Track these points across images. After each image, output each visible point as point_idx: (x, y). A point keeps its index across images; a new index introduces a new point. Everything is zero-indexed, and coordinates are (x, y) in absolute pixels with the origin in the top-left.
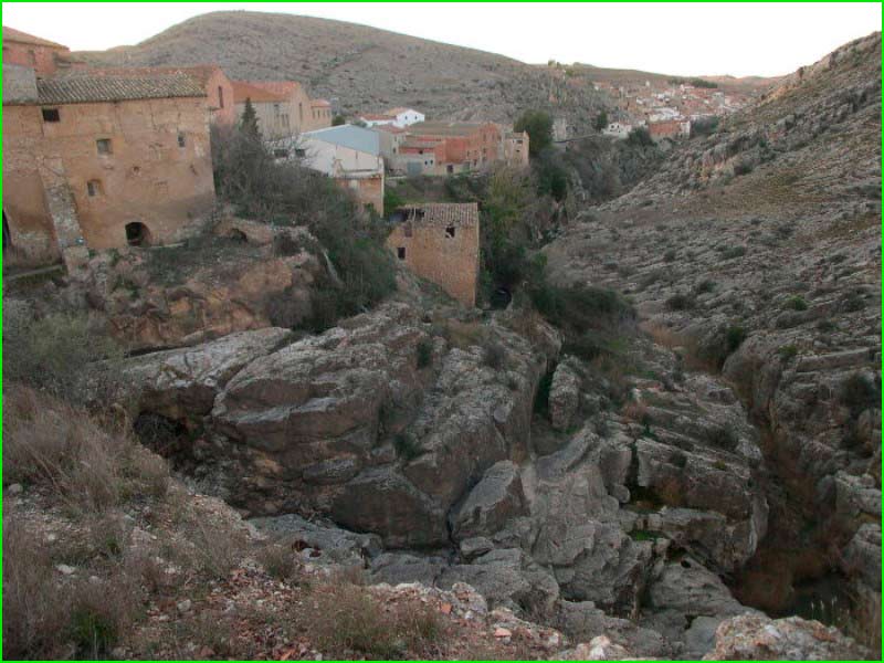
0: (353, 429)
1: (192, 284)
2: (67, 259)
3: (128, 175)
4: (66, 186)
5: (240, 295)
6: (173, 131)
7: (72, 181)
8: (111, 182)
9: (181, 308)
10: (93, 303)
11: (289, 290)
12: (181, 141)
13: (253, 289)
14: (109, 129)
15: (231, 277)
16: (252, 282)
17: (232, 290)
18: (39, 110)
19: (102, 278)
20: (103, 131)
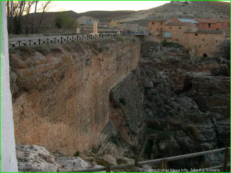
0: (204, 88)
1: (202, 64)
2: (191, 56)
3: (206, 45)
4: (196, 45)
5: (208, 67)
6: (215, 39)
7: (197, 45)
8: (203, 46)
9: (200, 67)
10: (191, 63)
11: (217, 69)
12: (217, 42)
13: (211, 67)
14: (204, 38)
15: (208, 64)
16: (211, 66)
17: (207, 66)
18: (195, 34)
19: (194, 60)
20: (203, 38)
